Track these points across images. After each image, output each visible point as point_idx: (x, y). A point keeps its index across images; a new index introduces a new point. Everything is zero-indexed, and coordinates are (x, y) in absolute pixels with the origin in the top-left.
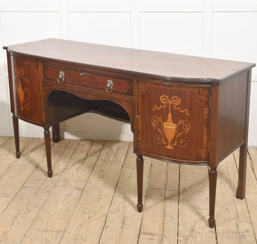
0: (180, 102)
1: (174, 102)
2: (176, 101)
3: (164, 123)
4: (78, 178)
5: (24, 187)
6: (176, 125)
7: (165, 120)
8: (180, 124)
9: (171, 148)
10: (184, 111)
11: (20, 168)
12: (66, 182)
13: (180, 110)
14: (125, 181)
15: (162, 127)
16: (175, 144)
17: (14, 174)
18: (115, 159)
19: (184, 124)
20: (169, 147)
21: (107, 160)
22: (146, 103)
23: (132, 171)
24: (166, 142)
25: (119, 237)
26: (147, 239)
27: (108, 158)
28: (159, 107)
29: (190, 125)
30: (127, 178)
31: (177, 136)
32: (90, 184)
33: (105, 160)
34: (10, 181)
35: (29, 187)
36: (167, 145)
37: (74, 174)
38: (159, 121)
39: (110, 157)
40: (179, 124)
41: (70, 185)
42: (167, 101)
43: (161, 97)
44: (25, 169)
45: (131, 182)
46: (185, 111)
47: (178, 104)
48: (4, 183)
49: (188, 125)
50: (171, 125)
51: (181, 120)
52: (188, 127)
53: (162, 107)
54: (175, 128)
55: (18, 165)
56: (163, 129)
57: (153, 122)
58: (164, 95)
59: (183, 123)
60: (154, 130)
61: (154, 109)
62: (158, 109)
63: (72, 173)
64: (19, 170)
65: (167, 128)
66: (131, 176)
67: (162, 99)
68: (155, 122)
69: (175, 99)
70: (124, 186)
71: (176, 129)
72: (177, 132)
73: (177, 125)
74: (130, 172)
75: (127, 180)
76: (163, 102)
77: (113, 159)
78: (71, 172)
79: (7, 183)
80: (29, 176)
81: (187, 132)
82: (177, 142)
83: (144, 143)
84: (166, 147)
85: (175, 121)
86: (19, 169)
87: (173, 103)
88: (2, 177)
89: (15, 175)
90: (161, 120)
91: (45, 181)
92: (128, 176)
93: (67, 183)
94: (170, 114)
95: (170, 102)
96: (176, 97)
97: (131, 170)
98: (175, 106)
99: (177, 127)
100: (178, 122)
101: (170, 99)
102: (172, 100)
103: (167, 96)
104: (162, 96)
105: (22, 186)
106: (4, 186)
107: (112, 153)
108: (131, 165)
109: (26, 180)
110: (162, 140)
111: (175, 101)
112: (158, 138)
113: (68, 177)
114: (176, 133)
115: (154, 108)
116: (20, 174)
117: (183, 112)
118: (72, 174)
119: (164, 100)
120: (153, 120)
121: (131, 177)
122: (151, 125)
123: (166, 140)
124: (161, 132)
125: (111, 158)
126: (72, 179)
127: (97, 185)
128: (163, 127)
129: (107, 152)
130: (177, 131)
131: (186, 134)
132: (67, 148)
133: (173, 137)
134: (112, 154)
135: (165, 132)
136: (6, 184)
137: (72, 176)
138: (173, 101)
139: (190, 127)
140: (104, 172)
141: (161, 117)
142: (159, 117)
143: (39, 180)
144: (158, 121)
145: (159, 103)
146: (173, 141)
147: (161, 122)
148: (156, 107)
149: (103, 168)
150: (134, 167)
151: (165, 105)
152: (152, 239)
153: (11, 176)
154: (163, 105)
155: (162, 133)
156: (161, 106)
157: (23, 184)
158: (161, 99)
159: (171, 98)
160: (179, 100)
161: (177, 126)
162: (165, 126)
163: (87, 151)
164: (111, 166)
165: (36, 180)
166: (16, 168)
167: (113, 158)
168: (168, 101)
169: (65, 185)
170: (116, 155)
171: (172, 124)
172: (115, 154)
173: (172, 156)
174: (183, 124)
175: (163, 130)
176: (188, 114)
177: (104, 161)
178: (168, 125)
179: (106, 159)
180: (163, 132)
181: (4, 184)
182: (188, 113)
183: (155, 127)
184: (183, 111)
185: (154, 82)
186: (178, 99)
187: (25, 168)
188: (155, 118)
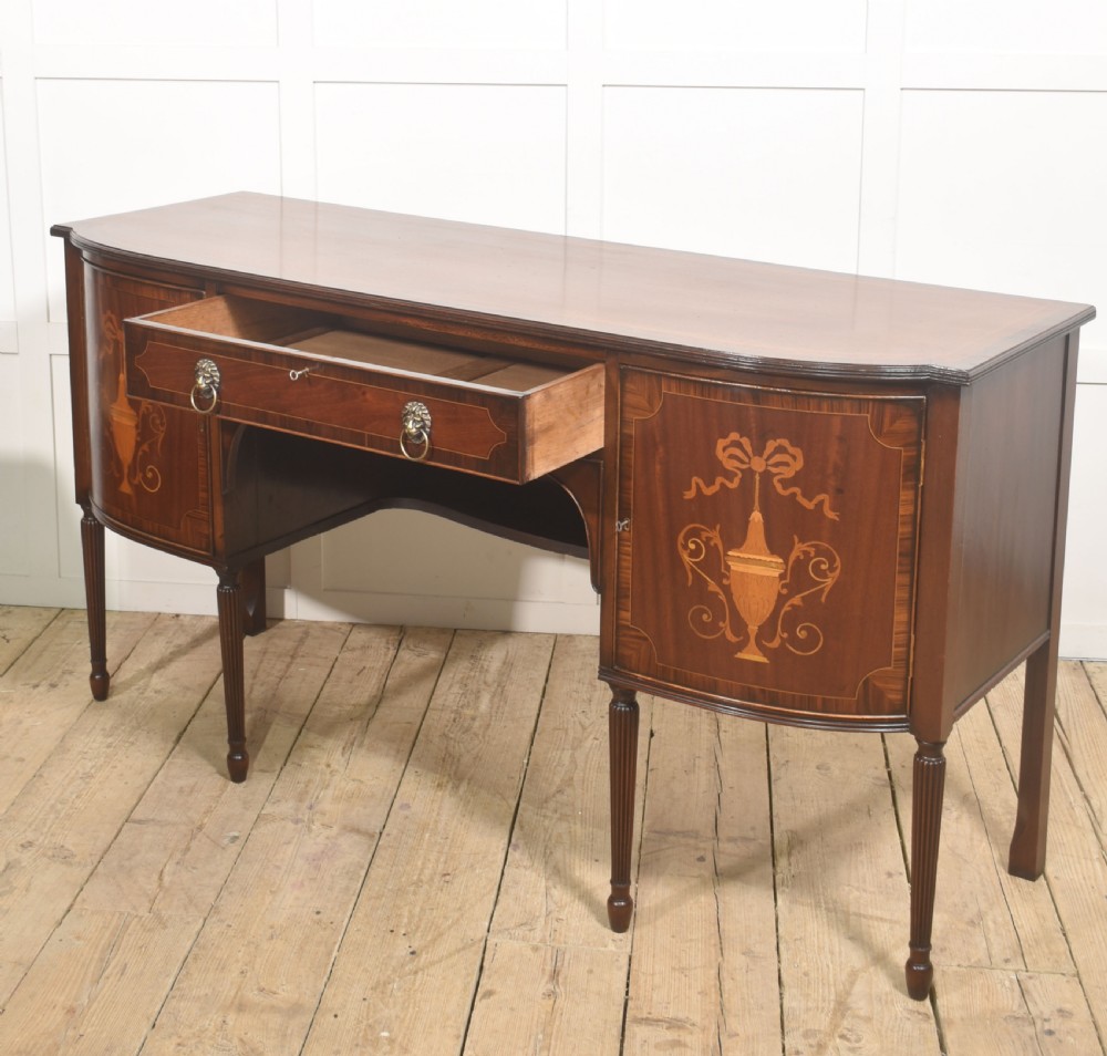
0: (799, 465)
1: (777, 465)
2: (784, 462)
3: (730, 553)
4: (351, 786)
5: (135, 822)
6: (781, 561)
7: (736, 538)
8: (798, 557)
9: (760, 658)
10: (815, 501)
11: (110, 740)
12: (307, 804)
13: (800, 499)
14: (546, 802)
15: (723, 570)
16: (776, 644)
17: (90, 764)
18: (498, 708)
19: (815, 557)
20: (752, 655)
21: (468, 712)
22: (658, 467)
23: (572, 756)
24: (736, 634)
25: (540, 1036)
26: (657, 1046)
27: (471, 704)
28: (713, 483)
29: (838, 563)
30: (554, 789)
31: (786, 608)
32: (406, 813)
33: (457, 712)
34: (74, 797)
35: (153, 820)
36: (741, 646)
37: (337, 767)
38: (712, 543)
39: (477, 698)
40: (792, 558)
41: (323, 814)
42: (746, 460)
43: (721, 443)
44: (133, 743)
45: (573, 805)
46: (821, 503)
47: (792, 474)
48: (52, 802)
49: (832, 561)
50: (758, 563)
51: (802, 541)
52: (832, 569)
53: (722, 485)
54: (776, 573)
55: (103, 729)
56: (728, 578)
57: (685, 547)
58: (734, 436)
59: (812, 554)
60: (690, 583)
61: (690, 494)
62: (708, 491)
63: (328, 766)
64: (108, 751)
65: (742, 573)
66: (571, 779)
67: (724, 449)
68: (692, 546)
69: (780, 450)
70: (547, 822)
71: (782, 577)
72: (785, 591)
73: (786, 562)
74: (567, 763)
75: (554, 796)
76: (730, 465)
77: (491, 708)
78: (324, 761)
79: (61, 803)
80: (149, 775)
81: (827, 590)
82: (785, 635)
83: (646, 639)
84: (740, 655)
85: (776, 544)
86: (109, 746)
87: (770, 468)
88: (41, 776)
89: (93, 771)
90: (717, 541)
91: (219, 796)
92: (557, 780)
93: (311, 807)
94: (757, 516)
95: (758, 465)
96: (785, 442)
97: (570, 752)
98: (779, 481)
99: (786, 570)
100: (791, 549)
101: (759, 451)
102: (765, 456)
103: (748, 437)
104: (725, 437)
105: (125, 817)
106: (52, 816)
107: (485, 683)
108: (567, 734)
109: (140, 792)
110: (721, 624)
111: (778, 458)
112: (705, 617)
113: (310, 781)
114: (779, 594)
115: (689, 489)
116: (115, 767)
117: (810, 505)
118: (328, 770)
119: (732, 457)
120: (686, 539)
121: (569, 785)
122: (677, 562)
123: (739, 625)
124: (717, 589)
125: (484, 705)
126: (330, 792)
127: (434, 814)
128: (728, 568)
129: (462, 678)
130: (783, 586)
131: (823, 599)
132: (298, 660)
133: (766, 612)
134: (483, 686)
135: (733, 588)
136: (59, 806)
137: (328, 777)
138: (771, 462)
139: (838, 571)
140: (459, 760)
141: (718, 527)
142: (713, 527)
143: (192, 791)
144: (706, 544)
145: (713, 469)
146: (767, 630)
147: (721, 548)
148: (697, 484)
149: (452, 742)
150: (581, 742)
151: (736, 475)
152: (677, 1044)
153: (77, 772)
154: (729, 475)
155: (722, 597)
156: (719, 480)
157: (129, 808)
158: (723, 451)
159: (764, 448)
160: (794, 457)
161: (784, 567)
162: (735, 566)
163: (383, 672)
164: (487, 738)
165: (181, 790)
166: (94, 741)
167: (491, 701)
168: (750, 458)
169: (300, 816)
170: (500, 690)
171: (763, 558)
172: (496, 685)
173: (763, 691)
174: (812, 558)
175: (725, 582)
176: (831, 515)
177: (453, 716)
178: (747, 561)
179: (462, 707)
180: (727, 590)
181: (52, 807)
182: (833, 509)
183: (692, 570)
184: (810, 500)
185: (691, 381)
186: (791, 450)
187: (131, 740)
188: (695, 533)
